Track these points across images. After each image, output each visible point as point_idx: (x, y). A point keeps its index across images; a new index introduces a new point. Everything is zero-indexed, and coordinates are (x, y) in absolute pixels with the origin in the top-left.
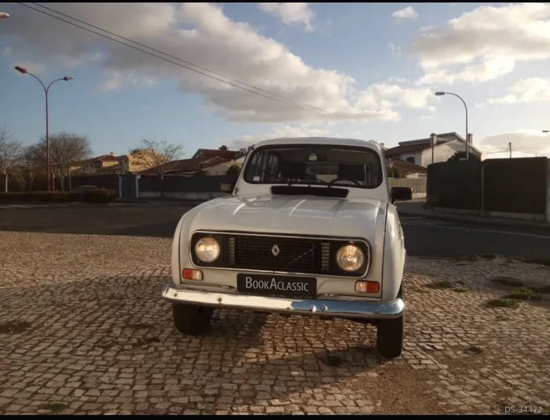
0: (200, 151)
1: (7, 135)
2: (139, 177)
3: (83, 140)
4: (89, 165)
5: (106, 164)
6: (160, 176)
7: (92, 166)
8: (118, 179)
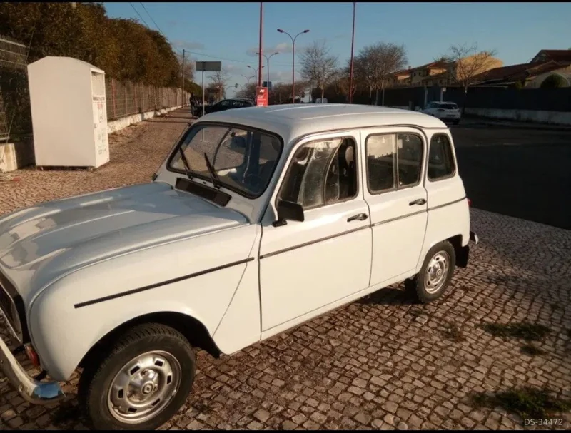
0: (542, 52)
1: (326, 50)
2: (444, 90)
3: (399, 49)
4: (417, 73)
5: (434, 72)
6: (464, 88)
7: (420, 74)
8: (424, 92)
